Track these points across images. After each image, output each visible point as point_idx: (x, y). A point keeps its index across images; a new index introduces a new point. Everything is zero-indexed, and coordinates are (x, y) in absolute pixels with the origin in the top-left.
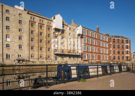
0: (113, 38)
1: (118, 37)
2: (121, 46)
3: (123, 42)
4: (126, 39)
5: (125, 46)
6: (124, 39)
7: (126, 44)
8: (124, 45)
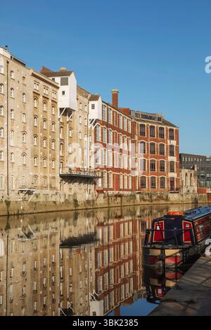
0: (140, 123)
1: (151, 118)
2: (157, 145)
3: (162, 136)
4: (169, 128)
5: (167, 146)
6: (165, 127)
7: (168, 141)
8: (165, 145)
